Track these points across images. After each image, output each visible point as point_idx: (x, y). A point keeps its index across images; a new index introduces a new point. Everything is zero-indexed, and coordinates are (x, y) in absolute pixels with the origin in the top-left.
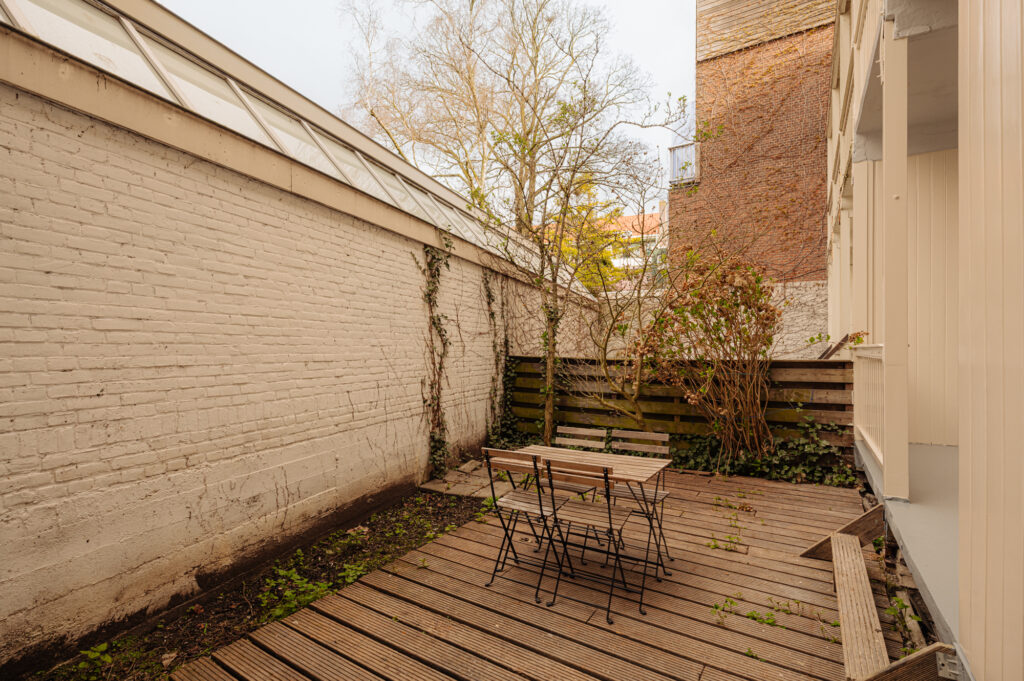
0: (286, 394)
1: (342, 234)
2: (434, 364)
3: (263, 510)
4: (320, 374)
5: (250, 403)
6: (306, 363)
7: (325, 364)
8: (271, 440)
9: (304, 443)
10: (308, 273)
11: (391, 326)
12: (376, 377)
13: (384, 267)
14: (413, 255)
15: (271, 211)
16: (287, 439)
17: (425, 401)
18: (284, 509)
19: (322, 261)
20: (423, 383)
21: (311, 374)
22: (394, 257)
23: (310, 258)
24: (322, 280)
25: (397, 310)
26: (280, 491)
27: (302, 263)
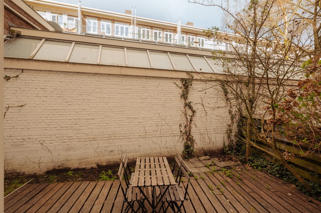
0: (121, 126)
1: (141, 82)
2: (187, 119)
3: (115, 154)
4: (133, 121)
5: (110, 128)
6: (128, 118)
7: (135, 119)
8: (117, 137)
9: (127, 139)
10: (128, 95)
11: (163, 107)
12: (156, 123)
13: (160, 89)
14: (175, 83)
15: (117, 81)
16: (122, 138)
17: (181, 132)
18: (121, 155)
19: (134, 90)
20: (180, 125)
21: (130, 121)
22: (165, 85)
23: (129, 90)
24: (134, 96)
25: (166, 102)
26: (120, 150)
27: (127, 92)
